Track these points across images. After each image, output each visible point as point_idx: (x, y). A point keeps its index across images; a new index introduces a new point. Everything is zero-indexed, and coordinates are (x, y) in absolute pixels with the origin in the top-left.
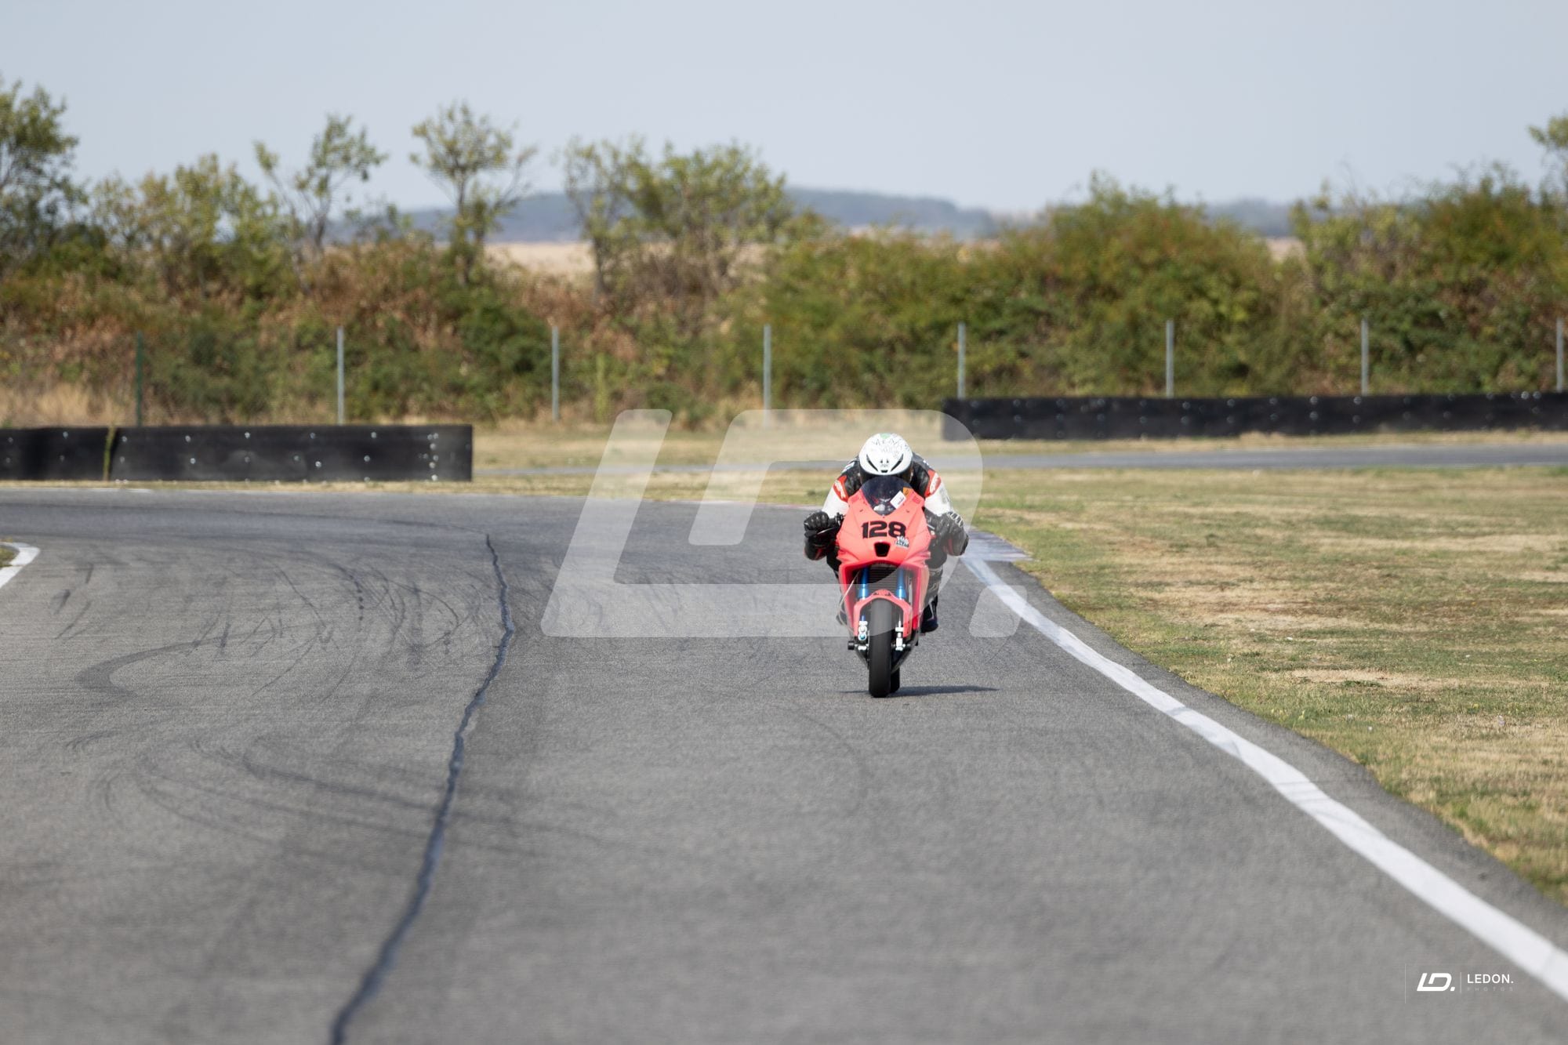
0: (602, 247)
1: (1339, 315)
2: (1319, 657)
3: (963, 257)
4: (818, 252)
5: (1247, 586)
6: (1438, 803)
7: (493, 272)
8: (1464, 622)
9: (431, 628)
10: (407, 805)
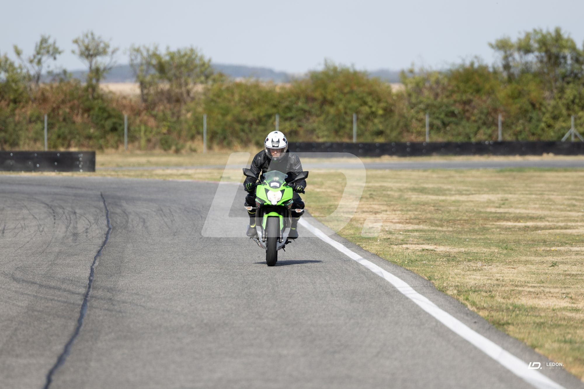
0: (143, 85)
1: (418, 112)
2: (412, 240)
3: (278, 90)
4: (223, 88)
5: (385, 213)
6: (458, 295)
7: (102, 95)
8: (466, 227)
9: (81, 226)
10: (73, 293)
